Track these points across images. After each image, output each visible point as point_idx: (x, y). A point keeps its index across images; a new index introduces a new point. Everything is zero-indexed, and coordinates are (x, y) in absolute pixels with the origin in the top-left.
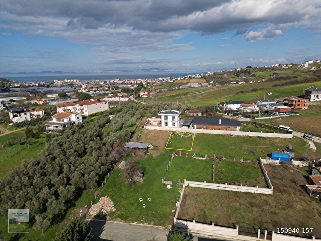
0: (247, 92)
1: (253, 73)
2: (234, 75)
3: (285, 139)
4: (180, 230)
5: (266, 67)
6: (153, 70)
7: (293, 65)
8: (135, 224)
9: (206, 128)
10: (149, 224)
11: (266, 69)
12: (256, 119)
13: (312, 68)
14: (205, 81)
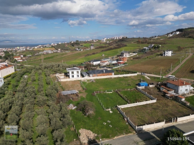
0: (91, 55)
1: (81, 44)
2: (71, 45)
3: (135, 76)
4: (140, 132)
5: (86, 41)
6: (6, 42)
7: (98, 40)
8: (116, 138)
9: (98, 76)
10: (123, 135)
11: (86, 42)
12: (113, 68)
13: (107, 42)
14: (54, 49)
